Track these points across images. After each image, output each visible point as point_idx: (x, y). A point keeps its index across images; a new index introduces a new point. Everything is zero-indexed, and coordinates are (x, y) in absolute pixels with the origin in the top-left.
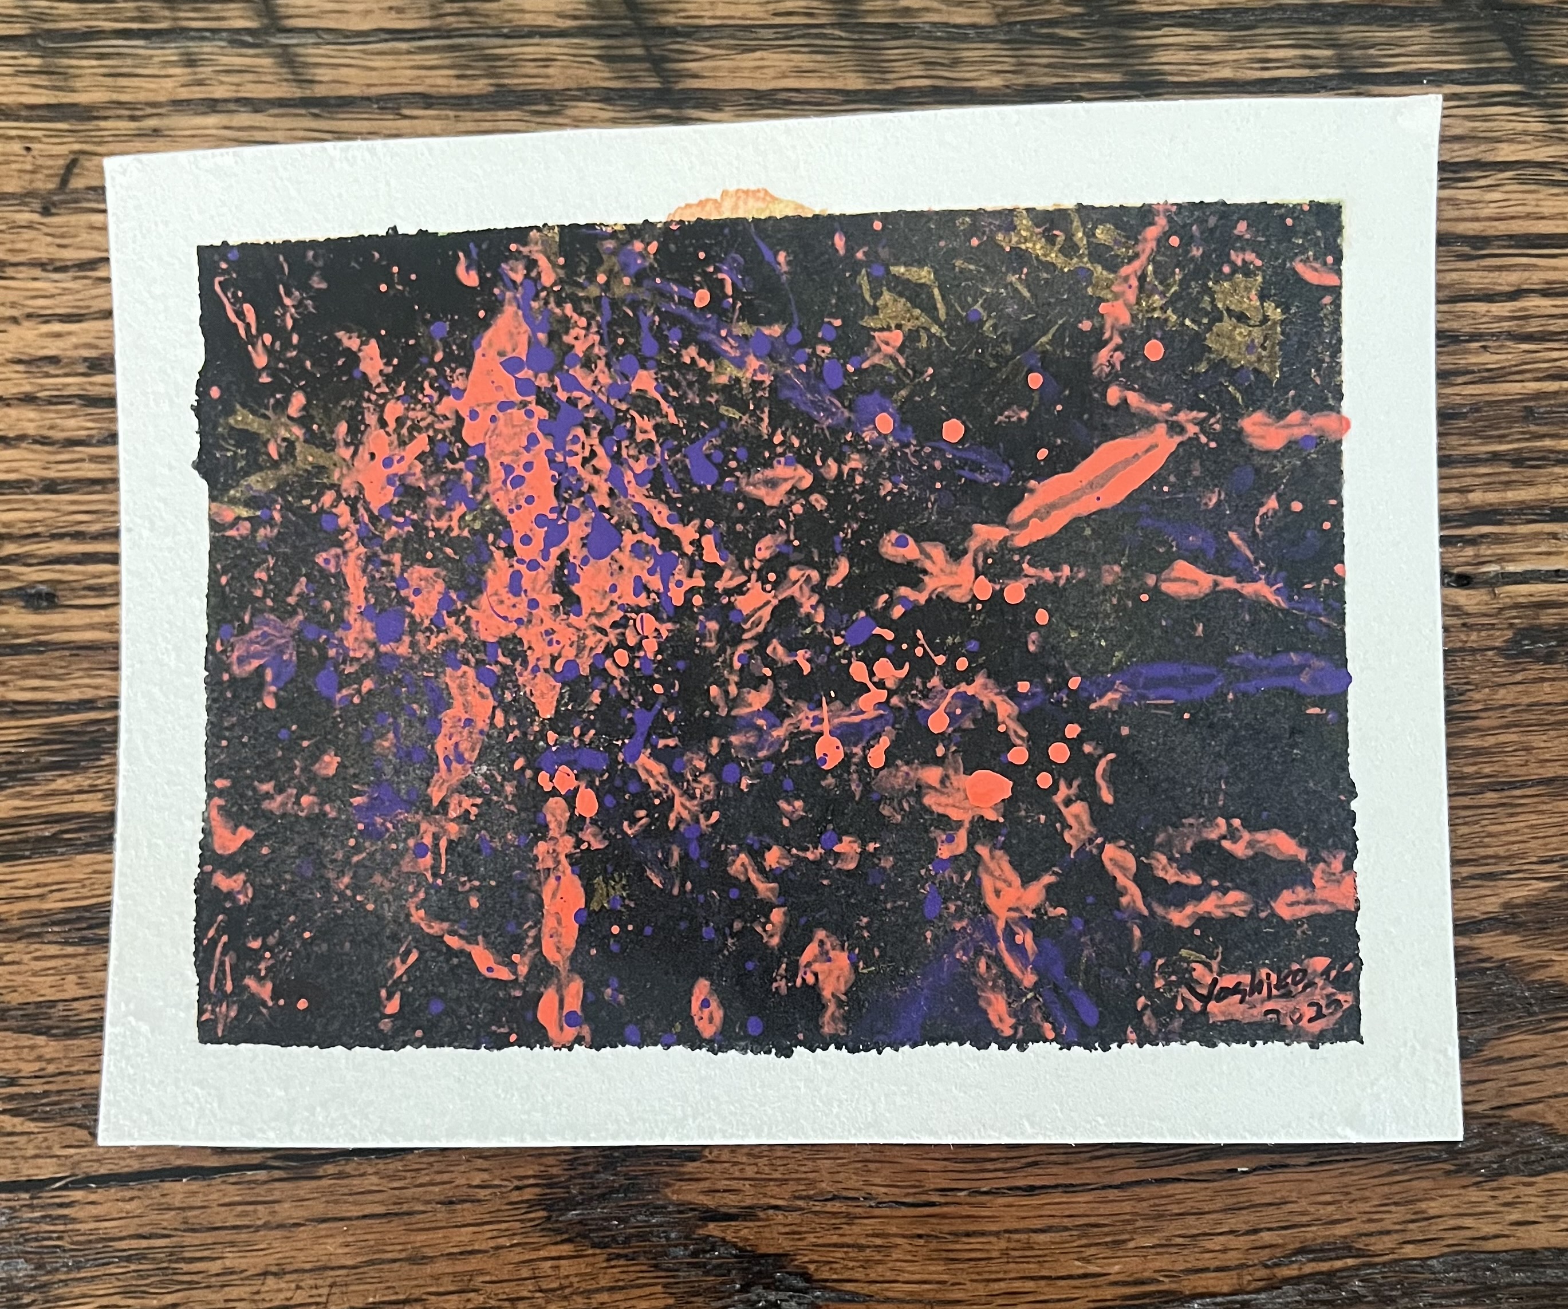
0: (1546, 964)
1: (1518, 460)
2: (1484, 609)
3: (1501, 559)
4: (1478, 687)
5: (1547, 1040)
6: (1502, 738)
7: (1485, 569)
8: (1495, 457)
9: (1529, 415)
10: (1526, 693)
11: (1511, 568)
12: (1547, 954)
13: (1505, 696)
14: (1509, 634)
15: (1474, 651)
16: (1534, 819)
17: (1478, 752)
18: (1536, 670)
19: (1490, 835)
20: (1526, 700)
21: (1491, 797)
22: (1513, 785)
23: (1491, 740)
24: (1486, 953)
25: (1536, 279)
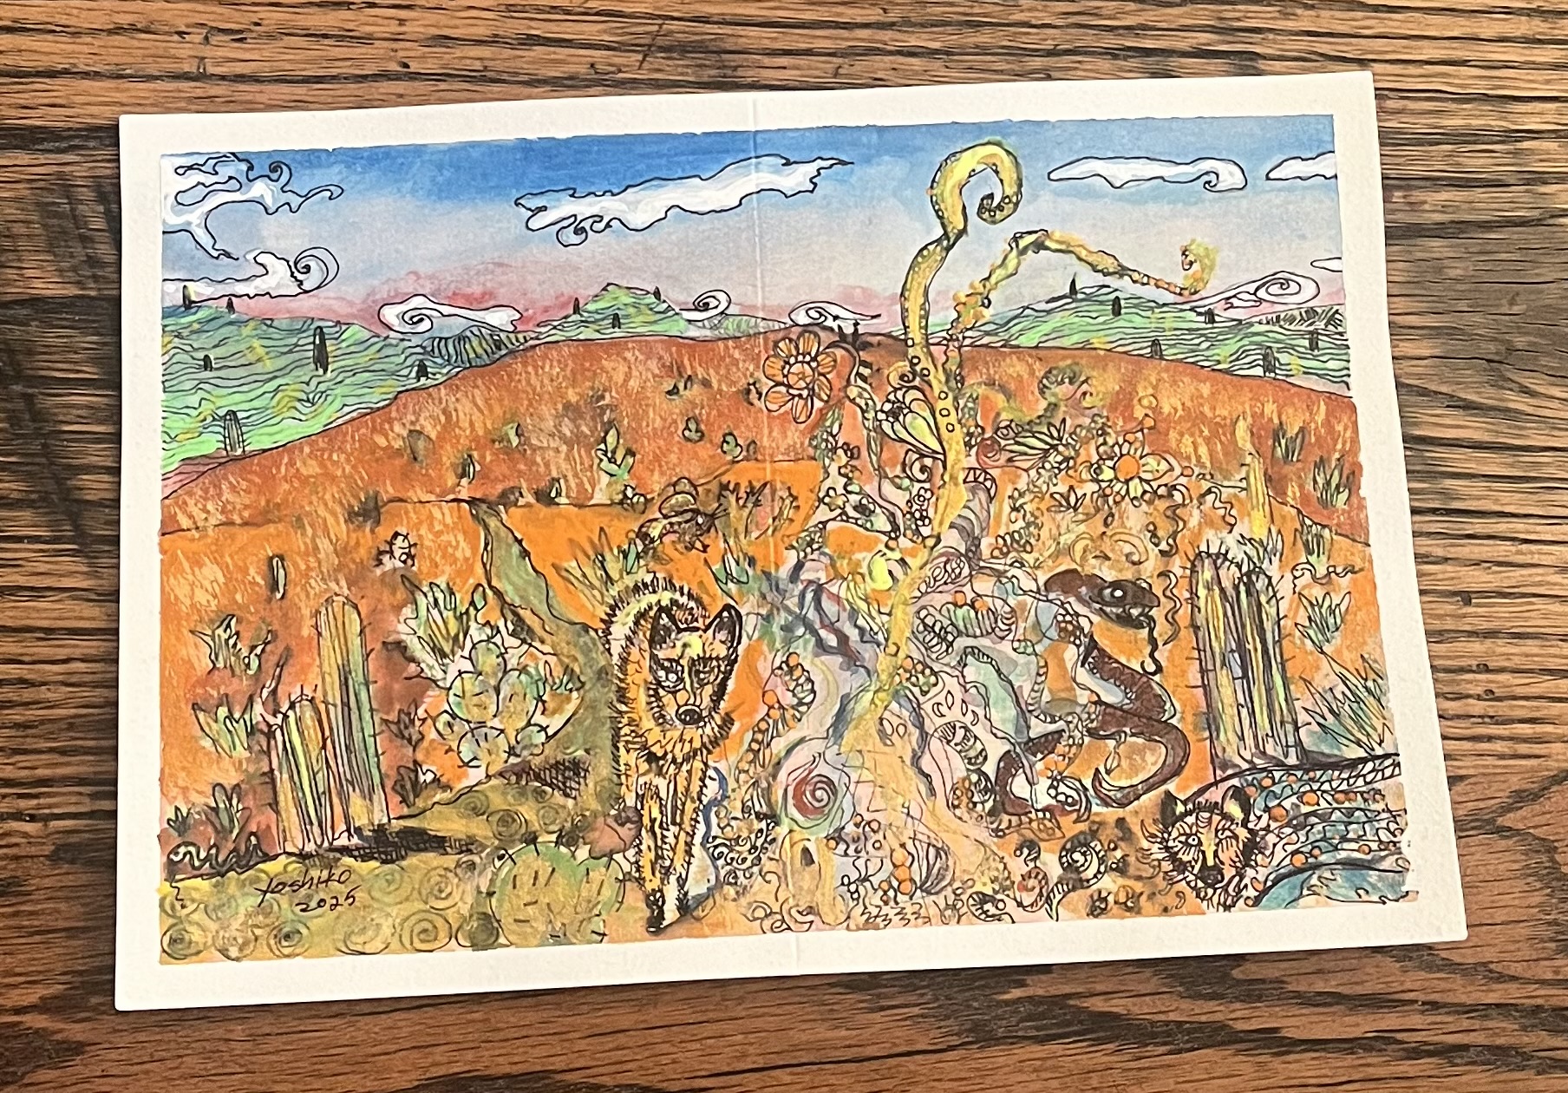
0: (61, 1031)
1: (62, 752)
2: (41, 834)
3: (50, 806)
4: (34, 877)
5: (57, 1073)
6: (45, 906)
7: (41, 811)
8: (51, 750)
9: (71, 727)
10: (61, 881)
11: (56, 811)
12: (61, 1026)
13: (47, 882)
14: (53, 848)
15: (32, 857)
16: (58, 951)
17: (31, 913)
18: (66, 867)
19: (34, 959)
20: (60, 884)
21: (37, 938)
22: (49, 932)
23: (39, 907)
24: (28, 1025)
25: (77, 653)
